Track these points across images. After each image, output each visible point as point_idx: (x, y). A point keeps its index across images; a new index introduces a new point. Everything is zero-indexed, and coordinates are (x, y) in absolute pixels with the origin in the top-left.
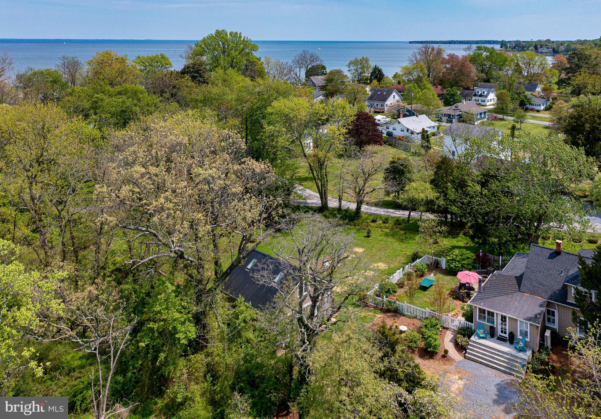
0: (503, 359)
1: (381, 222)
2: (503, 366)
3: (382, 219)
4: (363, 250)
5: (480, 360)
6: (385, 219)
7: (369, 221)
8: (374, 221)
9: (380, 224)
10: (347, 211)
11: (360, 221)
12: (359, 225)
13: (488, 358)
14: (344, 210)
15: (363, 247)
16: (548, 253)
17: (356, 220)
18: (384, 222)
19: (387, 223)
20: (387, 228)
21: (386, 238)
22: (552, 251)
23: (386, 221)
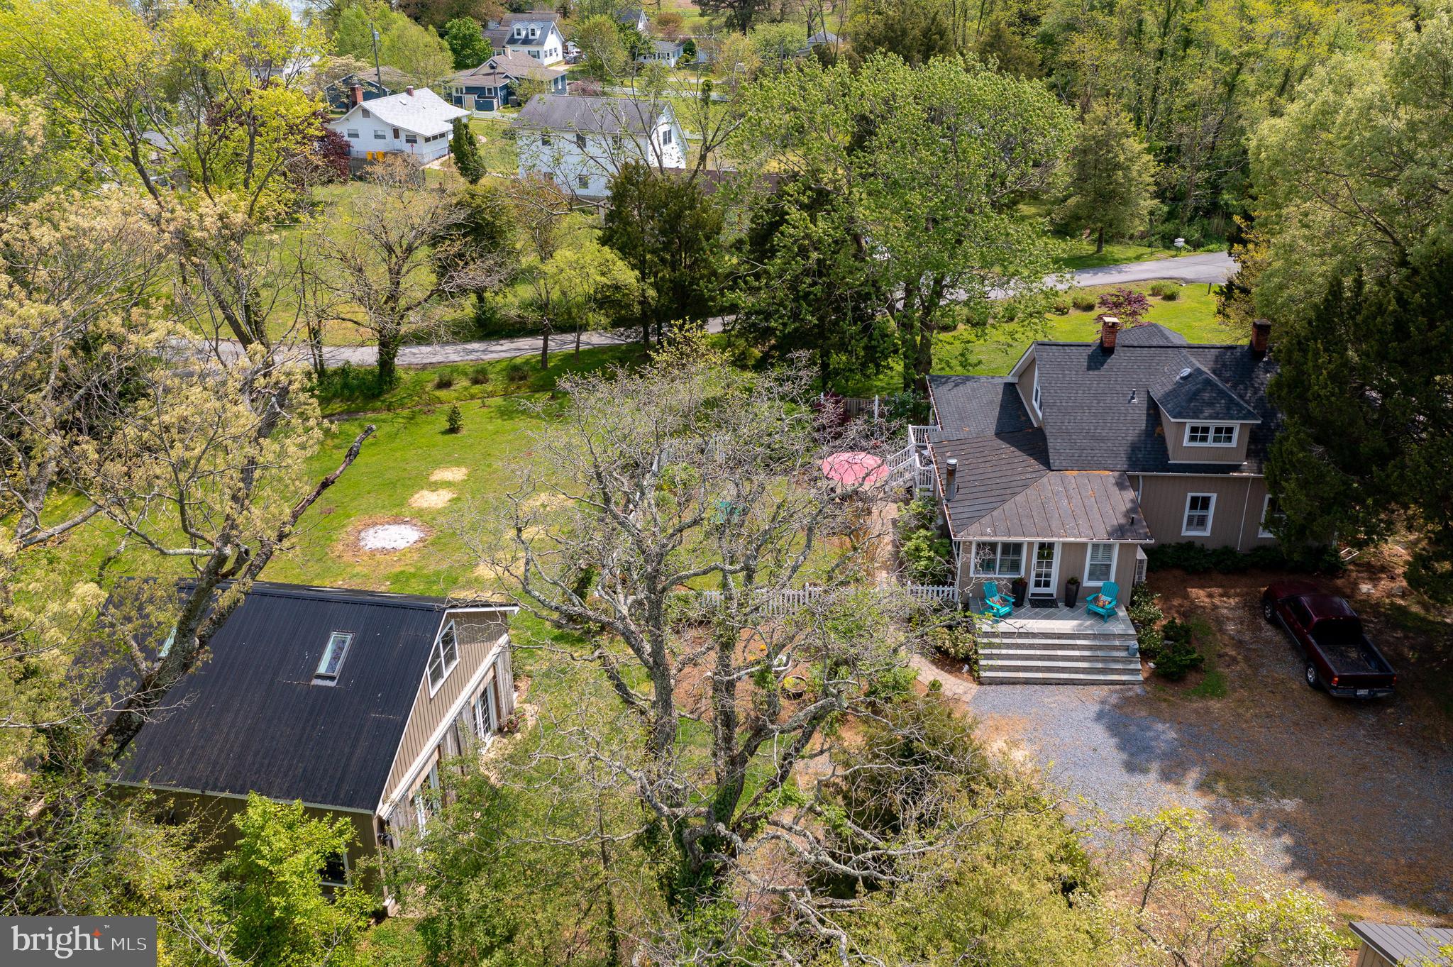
0: (1077, 653)
1: (466, 383)
2: (1084, 671)
3: (466, 374)
4: (464, 470)
5: (1022, 675)
6: (478, 372)
7: (429, 387)
8: (444, 384)
9: (466, 389)
10: (344, 372)
11: (400, 392)
12: (402, 406)
13: (1040, 664)
14: (335, 373)
15: (458, 463)
16: (1082, 357)
17: (388, 392)
18: (476, 382)
19: (486, 380)
20: (491, 395)
21: (508, 425)
22: (1089, 351)
23: (479, 377)
